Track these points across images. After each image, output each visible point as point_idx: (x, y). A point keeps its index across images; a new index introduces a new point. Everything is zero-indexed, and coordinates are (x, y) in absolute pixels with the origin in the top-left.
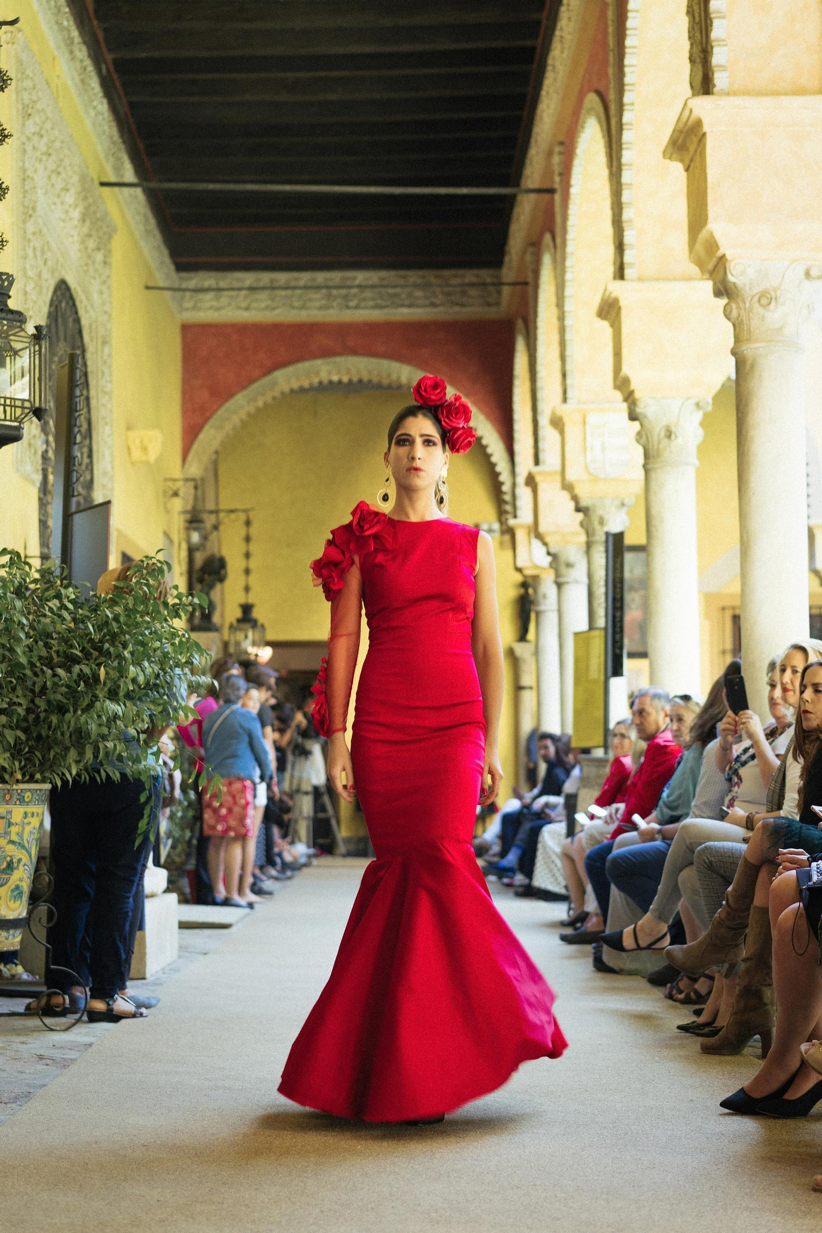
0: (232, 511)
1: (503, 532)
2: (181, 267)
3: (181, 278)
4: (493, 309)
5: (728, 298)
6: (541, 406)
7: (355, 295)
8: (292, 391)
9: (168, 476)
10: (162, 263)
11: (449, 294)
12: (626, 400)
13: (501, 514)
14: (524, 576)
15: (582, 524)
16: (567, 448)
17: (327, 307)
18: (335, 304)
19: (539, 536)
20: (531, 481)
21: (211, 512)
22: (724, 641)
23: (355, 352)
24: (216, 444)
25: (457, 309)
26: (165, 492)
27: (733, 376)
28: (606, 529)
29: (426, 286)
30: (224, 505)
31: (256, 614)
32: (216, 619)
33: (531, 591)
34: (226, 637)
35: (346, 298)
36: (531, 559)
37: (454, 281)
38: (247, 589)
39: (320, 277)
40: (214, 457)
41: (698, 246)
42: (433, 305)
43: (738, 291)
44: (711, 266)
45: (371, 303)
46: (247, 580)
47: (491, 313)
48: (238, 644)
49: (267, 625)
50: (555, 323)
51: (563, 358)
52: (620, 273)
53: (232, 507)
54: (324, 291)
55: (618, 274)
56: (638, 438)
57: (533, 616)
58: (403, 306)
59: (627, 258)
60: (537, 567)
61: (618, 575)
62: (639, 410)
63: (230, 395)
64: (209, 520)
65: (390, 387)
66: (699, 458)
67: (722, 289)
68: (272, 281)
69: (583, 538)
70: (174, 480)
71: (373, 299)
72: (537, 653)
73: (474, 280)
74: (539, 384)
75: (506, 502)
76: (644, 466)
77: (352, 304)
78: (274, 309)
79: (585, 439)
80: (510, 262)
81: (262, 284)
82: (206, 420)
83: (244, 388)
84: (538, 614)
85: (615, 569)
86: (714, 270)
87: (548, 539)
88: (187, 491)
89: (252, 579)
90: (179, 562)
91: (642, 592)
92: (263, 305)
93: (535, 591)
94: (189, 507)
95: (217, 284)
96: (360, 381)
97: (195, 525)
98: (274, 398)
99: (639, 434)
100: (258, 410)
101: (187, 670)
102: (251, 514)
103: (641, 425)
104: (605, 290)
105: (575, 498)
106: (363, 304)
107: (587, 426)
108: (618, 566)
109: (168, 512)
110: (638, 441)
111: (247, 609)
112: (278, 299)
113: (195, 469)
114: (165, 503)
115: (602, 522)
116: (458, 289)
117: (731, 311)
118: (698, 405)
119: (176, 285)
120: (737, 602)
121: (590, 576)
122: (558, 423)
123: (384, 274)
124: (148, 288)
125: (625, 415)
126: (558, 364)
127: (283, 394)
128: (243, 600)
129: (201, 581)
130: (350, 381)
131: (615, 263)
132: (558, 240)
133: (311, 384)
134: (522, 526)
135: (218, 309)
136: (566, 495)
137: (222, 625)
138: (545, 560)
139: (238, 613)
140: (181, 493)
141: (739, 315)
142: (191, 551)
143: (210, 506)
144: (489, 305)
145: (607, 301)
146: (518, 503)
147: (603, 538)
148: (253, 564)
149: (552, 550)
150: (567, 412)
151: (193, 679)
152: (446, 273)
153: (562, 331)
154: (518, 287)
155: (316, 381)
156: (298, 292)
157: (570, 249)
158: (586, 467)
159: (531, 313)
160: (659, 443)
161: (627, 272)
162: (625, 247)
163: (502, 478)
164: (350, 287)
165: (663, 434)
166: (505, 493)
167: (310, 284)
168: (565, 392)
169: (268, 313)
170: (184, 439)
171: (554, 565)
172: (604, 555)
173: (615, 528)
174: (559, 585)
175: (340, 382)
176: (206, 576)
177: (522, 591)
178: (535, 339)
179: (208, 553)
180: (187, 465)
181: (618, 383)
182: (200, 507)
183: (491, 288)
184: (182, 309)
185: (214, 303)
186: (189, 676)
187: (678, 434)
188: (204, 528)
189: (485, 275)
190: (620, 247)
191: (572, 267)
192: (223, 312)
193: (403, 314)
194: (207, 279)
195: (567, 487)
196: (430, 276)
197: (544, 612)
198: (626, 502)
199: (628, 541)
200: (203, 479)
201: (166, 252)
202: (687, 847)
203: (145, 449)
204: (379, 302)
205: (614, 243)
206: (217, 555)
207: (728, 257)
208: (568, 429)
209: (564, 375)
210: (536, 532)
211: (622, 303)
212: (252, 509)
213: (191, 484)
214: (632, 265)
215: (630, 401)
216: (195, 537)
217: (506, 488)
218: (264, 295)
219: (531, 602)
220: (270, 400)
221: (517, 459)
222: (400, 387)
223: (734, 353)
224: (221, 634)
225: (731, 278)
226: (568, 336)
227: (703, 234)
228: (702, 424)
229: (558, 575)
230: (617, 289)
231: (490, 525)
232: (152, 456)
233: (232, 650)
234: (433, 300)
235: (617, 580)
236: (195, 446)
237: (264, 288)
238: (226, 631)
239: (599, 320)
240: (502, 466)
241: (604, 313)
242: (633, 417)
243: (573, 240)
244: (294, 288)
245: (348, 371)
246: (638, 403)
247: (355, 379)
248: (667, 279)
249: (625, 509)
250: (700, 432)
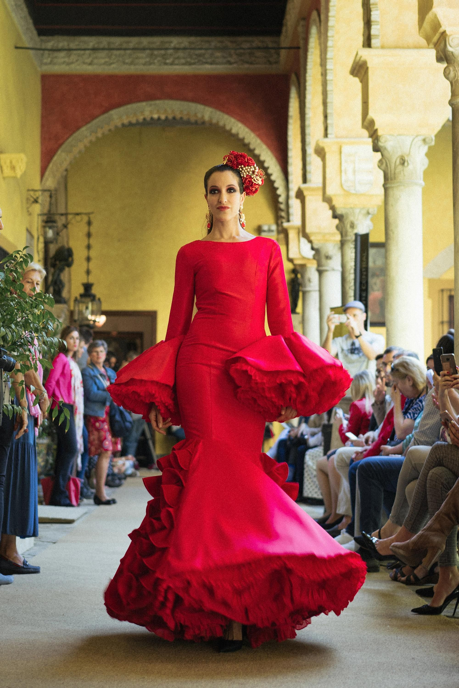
0: (78, 214)
1: (279, 232)
2: (41, 33)
3: (42, 41)
4: (274, 66)
5: (447, 63)
6: (308, 139)
7: (171, 55)
8: (123, 125)
9: (30, 188)
10: (28, 29)
11: (240, 55)
12: (371, 136)
13: (278, 219)
14: (294, 265)
15: (337, 227)
16: (328, 171)
17: (150, 64)
18: (156, 61)
19: (306, 236)
20: (300, 195)
21: (62, 215)
22: (442, 316)
23: (170, 97)
24: (65, 165)
25: (246, 66)
26: (28, 199)
27: (451, 119)
28: (356, 231)
29: (224, 49)
30: (72, 209)
31: (94, 291)
32: (65, 294)
33: (299, 276)
34: (72, 308)
35: (164, 57)
36: (300, 252)
37: (246, 45)
38: (88, 272)
39: (145, 41)
40: (65, 173)
41: (426, 24)
42: (230, 63)
43: (455, 58)
44: (435, 39)
45: (183, 61)
46: (88, 266)
47: (273, 70)
48: (81, 313)
49: (102, 299)
50: (319, 77)
51: (325, 104)
52: (368, 43)
53: (79, 210)
54: (148, 52)
55: (366, 43)
56: (379, 165)
57: (301, 294)
58: (207, 63)
59: (373, 32)
60: (304, 258)
61: (364, 266)
62: (380, 144)
63: (78, 128)
64: (61, 221)
65: (196, 123)
66: (425, 180)
67: (443, 57)
68: (109, 43)
69: (338, 238)
70: (34, 190)
71: (184, 58)
72: (303, 321)
73: (260, 44)
74: (307, 123)
75: (282, 210)
76: (384, 185)
77: (168, 61)
78: (111, 64)
79: (341, 164)
80: (286, 31)
81: (101, 46)
82: (60, 146)
83: (87, 123)
84: (304, 293)
85: (361, 261)
86: (437, 42)
87: (312, 238)
88: (44, 198)
89: (92, 265)
90: (38, 252)
91: (381, 278)
92: (103, 61)
93: (303, 276)
94: (45, 211)
95: (68, 45)
96: (174, 118)
97: (50, 224)
98: (110, 130)
99: (380, 161)
100: (98, 139)
101: (44, 333)
102: (91, 216)
103: (382, 155)
104: (357, 54)
105: (333, 208)
106: (177, 62)
107: (343, 155)
108: (364, 259)
109: (30, 214)
110: (379, 167)
111: (88, 287)
112: (113, 57)
113: (50, 183)
114: (28, 208)
115: (352, 226)
116: (249, 51)
117: (449, 73)
118: (424, 140)
119: (38, 46)
120: (452, 286)
121: (343, 266)
122: (321, 152)
123: (192, 39)
124: (17, 48)
125: (370, 147)
126: (321, 108)
127: (116, 127)
128: (85, 281)
129: (54, 266)
130: (167, 118)
131: (364, 35)
132: (323, 17)
133: (137, 120)
134: (293, 228)
135: (68, 64)
136: (326, 206)
137: (69, 299)
138: (310, 254)
139: (82, 290)
140: (40, 201)
141: (455, 76)
142: (47, 243)
143: (62, 210)
144: (270, 63)
145: (358, 63)
146: (291, 211)
147: (354, 238)
148: (93, 253)
149: (315, 246)
150: (327, 144)
151: (48, 339)
152: (240, 39)
153: (325, 84)
154: (292, 51)
155: (141, 118)
156: (128, 52)
157: (330, 23)
158: (342, 185)
159: (302, 69)
160: (395, 169)
161: (373, 42)
162: (372, 23)
163: (279, 192)
164: (167, 49)
165: (398, 162)
166: (281, 203)
167: (136, 46)
168: (326, 129)
169: (106, 67)
170: (42, 160)
171: (316, 258)
172: (354, 251)
173: (362, 230)
174: (320, 272)
175: (159, 119)
176: (58, 262)
177: (293, 276)
178: (305, 89)
179: (59, 245)
180: (44, 179)
181: (366, 124)
182: (53, 211)
183: (273, 51)
184: (42, 64)
185: (66, 60)
186: (45, 338)
187: (409, 161)
188: (57, 227)
189: (268, 41)
190: (368, 23)
191: (333, 37)
192: (73, 66)
193: (207, 69)
194: (62, 42)
195: (327, 200)
196: (227, 41)
197: (309, 291)
198: (370, 211)
199: (372, 239)
200: (56, 190)
201: (31, 21)
202: (413, 467)
203: (13, 168)
204: (189, 60)
205: (364, 20)
206: (66, 246)
207: (448, 33)
208: (327, 157)
209: (326, 117)
210: (303, 232)
211: (369, 65)
212: (92, 213)
213: (47, 194)
214: (377, 36)
215: (374, 137)
216: (50, 233)
217: (282, 199)
218: (102, 54)
219: (299, 285)
220: (106, 132)
221: (290, 178)
222: (204, 123)
223: (451, 103)
224: (69, 306)
225: (450, 49)
226: (329, 88)
227: (429, 17)
228: (427, 155)
229: (319, 264)
230: (366, 54)
231: (269, 226)
232: (19, 173)
233: (76, 317)
234: (229, 59)
235: (364, 270)
236: (51, 165)
237: (103, 49)
238: (72, 303)
239: (351, 76)
240: (279, 183)
241: (356, 72)
242: (376, 149)
243: (334, 17)
244: (125, 49)
245: (165, 110)
246: (381, 139)
247: (170, 117)
248: (403, 48)
249: (370, 216)
250: (426, 161)
